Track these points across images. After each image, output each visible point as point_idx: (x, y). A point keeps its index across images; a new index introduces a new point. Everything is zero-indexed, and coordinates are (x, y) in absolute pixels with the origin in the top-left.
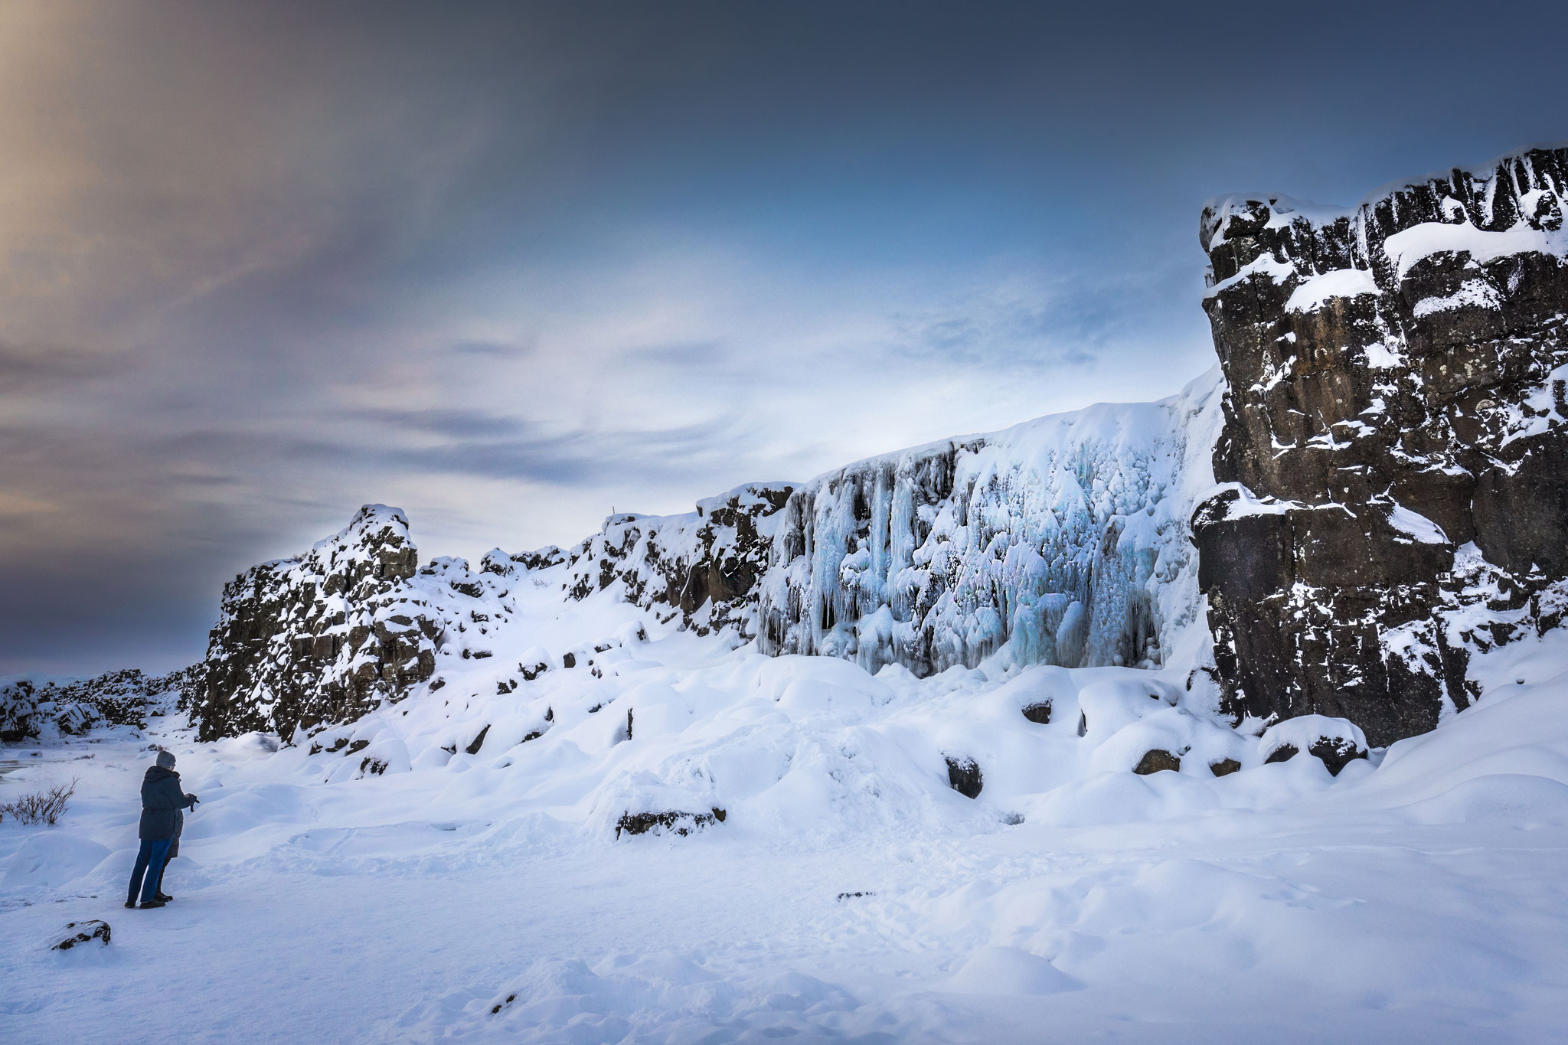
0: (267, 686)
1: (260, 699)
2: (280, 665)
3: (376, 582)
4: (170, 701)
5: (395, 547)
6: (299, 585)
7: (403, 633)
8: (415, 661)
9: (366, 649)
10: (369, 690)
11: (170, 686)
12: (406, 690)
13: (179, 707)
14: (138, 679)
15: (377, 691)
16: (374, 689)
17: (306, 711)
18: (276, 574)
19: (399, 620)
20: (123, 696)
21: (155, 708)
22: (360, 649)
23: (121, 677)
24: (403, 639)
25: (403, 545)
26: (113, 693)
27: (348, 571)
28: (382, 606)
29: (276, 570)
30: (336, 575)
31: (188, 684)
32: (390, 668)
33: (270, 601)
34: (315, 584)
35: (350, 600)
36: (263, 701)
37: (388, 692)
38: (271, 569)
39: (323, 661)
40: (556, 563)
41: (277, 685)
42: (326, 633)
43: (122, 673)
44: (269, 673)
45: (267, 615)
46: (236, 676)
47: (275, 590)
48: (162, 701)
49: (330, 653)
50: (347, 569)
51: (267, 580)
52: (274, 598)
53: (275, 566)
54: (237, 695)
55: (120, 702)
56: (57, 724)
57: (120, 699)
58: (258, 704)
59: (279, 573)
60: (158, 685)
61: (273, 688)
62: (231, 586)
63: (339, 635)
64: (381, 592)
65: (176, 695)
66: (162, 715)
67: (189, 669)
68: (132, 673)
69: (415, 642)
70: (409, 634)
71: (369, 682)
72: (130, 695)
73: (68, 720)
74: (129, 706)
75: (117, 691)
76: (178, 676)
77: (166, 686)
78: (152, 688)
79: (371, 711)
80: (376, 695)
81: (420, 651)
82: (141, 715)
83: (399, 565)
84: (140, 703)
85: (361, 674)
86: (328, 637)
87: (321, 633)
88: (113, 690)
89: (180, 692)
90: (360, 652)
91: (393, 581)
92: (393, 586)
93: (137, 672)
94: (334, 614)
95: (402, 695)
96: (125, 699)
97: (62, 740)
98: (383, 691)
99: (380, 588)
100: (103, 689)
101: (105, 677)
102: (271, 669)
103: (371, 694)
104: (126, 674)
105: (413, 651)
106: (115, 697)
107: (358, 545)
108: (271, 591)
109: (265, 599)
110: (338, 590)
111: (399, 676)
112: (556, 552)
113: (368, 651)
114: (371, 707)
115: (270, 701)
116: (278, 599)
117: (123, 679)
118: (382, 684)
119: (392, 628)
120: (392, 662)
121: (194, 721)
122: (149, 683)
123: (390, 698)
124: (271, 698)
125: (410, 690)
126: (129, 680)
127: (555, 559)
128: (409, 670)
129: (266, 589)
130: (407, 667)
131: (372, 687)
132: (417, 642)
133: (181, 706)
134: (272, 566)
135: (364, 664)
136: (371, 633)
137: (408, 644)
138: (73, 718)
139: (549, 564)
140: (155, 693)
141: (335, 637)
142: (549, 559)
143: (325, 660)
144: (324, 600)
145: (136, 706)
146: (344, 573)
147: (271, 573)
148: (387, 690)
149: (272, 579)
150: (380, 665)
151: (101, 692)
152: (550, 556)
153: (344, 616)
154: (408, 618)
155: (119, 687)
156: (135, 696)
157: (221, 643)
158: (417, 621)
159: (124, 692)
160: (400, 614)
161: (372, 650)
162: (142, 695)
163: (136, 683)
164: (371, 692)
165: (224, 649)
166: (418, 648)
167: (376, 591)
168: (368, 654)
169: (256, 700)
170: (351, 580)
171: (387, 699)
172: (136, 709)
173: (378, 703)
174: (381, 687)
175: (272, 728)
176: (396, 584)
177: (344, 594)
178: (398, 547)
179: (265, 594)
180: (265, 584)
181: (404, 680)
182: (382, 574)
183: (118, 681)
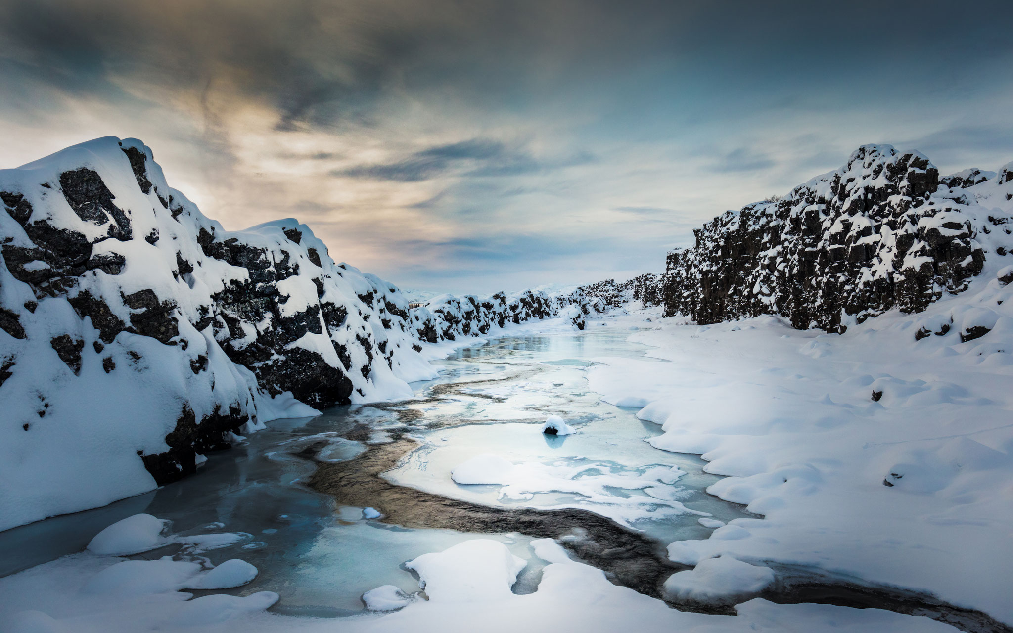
0: (764, 285)
1: (761, 293)
2: (780, 270)
3: (910, 199)
4: (629, 294)
5: (921, 169)
6: (799, 214)
7: (956, 236)
8: (969, 259)
9: (916, 252)
10: (930, 284)
11: (628, 287)
12: (965, 283)
13: (634, 298)
14: (614, 284)
15: (936, 285)
16: (933, 283)
17: (850, 301)
18: (756, 212)
19: (949, 225)
20: (609, 293)
21: (623, 298)
22: (908, 252)
23: (606, 283)
24: (957, 241)
25: (928, 167)
26: (604, 292)
27: (866, 195)
28: (923, 216)
29: (755, 209)
30: (856, 200)
31: (638, 286)
32: (945, 265)
33: (754, 230)
34: (818, 211)
35: (871, 217)
36: (763, 294)
37: (945, 285)
38: (752, 209)
39: (858, 264)
40: (979, 182)
41: (772, 284)
42: (859, 243)
43: (606, 281)
44: (764, 276)
45: (753, 239)
46: (728, 280)
47: (757, 222)
48: (626, 295)
49: (864, 257)
50: (864, 194)
51: (750, 217)
52: (757, 228)
53: (754, 206)
54: (732, 291)
55: (607, 296)
56: (592, 307)
57: (607, 294)
58: (760, 296)
59: (758, 211)
60: (622, 287)
61: (769, 286)
62: (707, 226)
63: (871, 244)
64: (915, 206)
65: (631, 292)
66: (627, 302)
67: (637, 278)
68: (610, 281)
69: (968, 243)
70: (962, 237)
71: (929, 278)
72: (612, 292)
73: (597, 305)
74: (612, 298)
75: (605, 291)
76: (631, 282)
77: (626, 288)
78: (619, 288)
79: (935, 301)
80: (937, 288)
81: (972, 250)
82: (619, 302)
83: (927, 184)
84: (617, 297)
85: (923, 272)
86: (861, 246)
87: (855, 243)
88: (604, 290)
89: (634, 290)
90: (910, 254)
91: (924, 197)
92: (925, 201)
93: (613, 280)
94: (862, 229)
95: (962, 287)
96: (609, 294)
97: (598, 316)
98: (941, 284)
99: (913, 203)
100: (599, 290)
101: (599, 284)
102: (767, 273)
103: (932, 287)
104: (607, 282)
105: (966, 251)
106: (605, 293)
107: (869, 175)
108: (754, 223)
109: (751, 229)
110: (859, 211)
111: (955, 272)
112: (978, 172)
113: (919, 253)
114: (934, 298)
115: (768, 294)
116: (760, 228)
117: (607, 284)
118: (939, 279)
119: (946, 232)
120: (946, 261)
121: (646, 305)
122: (617, 286)
123: (949, 290)
124: (769, 292)
125: (969, 283)
126: (610, 285)
127: (977, 178)
128: (966, 267)
129: (751, 223)
130: (964, 264)
131: (931, 281)
132: (969, 243)
133: (636, 296)
134: (752, 207)
135: (924, 264)
136: (915, 239)
137: (962, 245)
138: (599, 305)
139: (972, 183)
140: (621, 291)
141: (867, 245)
142: (972, 179)
143: (860, 263)
144: (849, 219)
145: (615, 297)
146: (862, 197)
147: (752, 212)
148: (944, 284)
149: (754, 216)
150: (935, 264)
151: (598, 291)
152: (972, 176)
153: (871, 230)
154: (959, 224)
155: (606, 288)
156: (613, 293)
157: (708, 260)
158: (966, 226)
159: (608, 291)
160: (950, 221)
161: (923, 252)
162: (616, 292)
163: (613, 286)
164: (931, 286)
165: (712, 263)
166: (970, 248)
167: (910, 206)
168: (919, 256)
169: (758, 294)
170: (868, 202)
171: (946, 291)
172: (616, 299)
173: (939, 295)
174: (940, 281)
175: (775, 312)
176: (927, 198)
177: (864, 212)
178: (924, 169)
179: (750, 225)
180: (749, 220)
181: (961, 275)
182: (913, 192)
183: (605, 285)
